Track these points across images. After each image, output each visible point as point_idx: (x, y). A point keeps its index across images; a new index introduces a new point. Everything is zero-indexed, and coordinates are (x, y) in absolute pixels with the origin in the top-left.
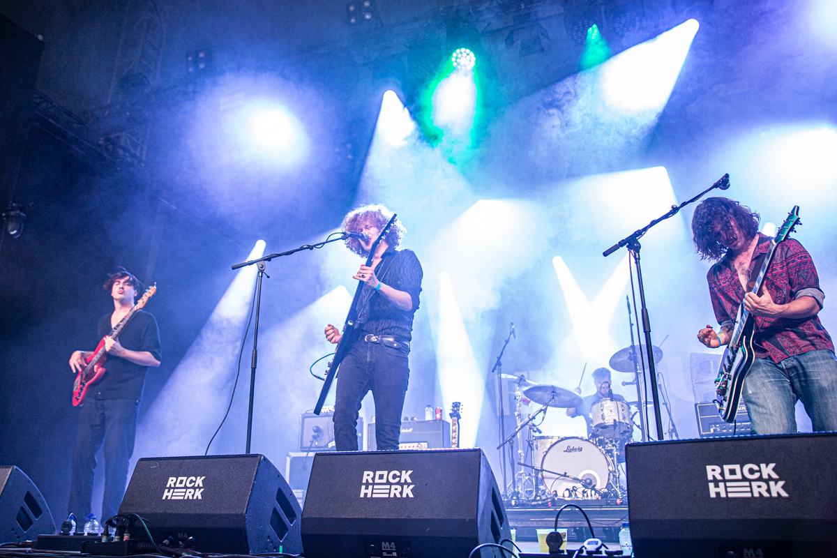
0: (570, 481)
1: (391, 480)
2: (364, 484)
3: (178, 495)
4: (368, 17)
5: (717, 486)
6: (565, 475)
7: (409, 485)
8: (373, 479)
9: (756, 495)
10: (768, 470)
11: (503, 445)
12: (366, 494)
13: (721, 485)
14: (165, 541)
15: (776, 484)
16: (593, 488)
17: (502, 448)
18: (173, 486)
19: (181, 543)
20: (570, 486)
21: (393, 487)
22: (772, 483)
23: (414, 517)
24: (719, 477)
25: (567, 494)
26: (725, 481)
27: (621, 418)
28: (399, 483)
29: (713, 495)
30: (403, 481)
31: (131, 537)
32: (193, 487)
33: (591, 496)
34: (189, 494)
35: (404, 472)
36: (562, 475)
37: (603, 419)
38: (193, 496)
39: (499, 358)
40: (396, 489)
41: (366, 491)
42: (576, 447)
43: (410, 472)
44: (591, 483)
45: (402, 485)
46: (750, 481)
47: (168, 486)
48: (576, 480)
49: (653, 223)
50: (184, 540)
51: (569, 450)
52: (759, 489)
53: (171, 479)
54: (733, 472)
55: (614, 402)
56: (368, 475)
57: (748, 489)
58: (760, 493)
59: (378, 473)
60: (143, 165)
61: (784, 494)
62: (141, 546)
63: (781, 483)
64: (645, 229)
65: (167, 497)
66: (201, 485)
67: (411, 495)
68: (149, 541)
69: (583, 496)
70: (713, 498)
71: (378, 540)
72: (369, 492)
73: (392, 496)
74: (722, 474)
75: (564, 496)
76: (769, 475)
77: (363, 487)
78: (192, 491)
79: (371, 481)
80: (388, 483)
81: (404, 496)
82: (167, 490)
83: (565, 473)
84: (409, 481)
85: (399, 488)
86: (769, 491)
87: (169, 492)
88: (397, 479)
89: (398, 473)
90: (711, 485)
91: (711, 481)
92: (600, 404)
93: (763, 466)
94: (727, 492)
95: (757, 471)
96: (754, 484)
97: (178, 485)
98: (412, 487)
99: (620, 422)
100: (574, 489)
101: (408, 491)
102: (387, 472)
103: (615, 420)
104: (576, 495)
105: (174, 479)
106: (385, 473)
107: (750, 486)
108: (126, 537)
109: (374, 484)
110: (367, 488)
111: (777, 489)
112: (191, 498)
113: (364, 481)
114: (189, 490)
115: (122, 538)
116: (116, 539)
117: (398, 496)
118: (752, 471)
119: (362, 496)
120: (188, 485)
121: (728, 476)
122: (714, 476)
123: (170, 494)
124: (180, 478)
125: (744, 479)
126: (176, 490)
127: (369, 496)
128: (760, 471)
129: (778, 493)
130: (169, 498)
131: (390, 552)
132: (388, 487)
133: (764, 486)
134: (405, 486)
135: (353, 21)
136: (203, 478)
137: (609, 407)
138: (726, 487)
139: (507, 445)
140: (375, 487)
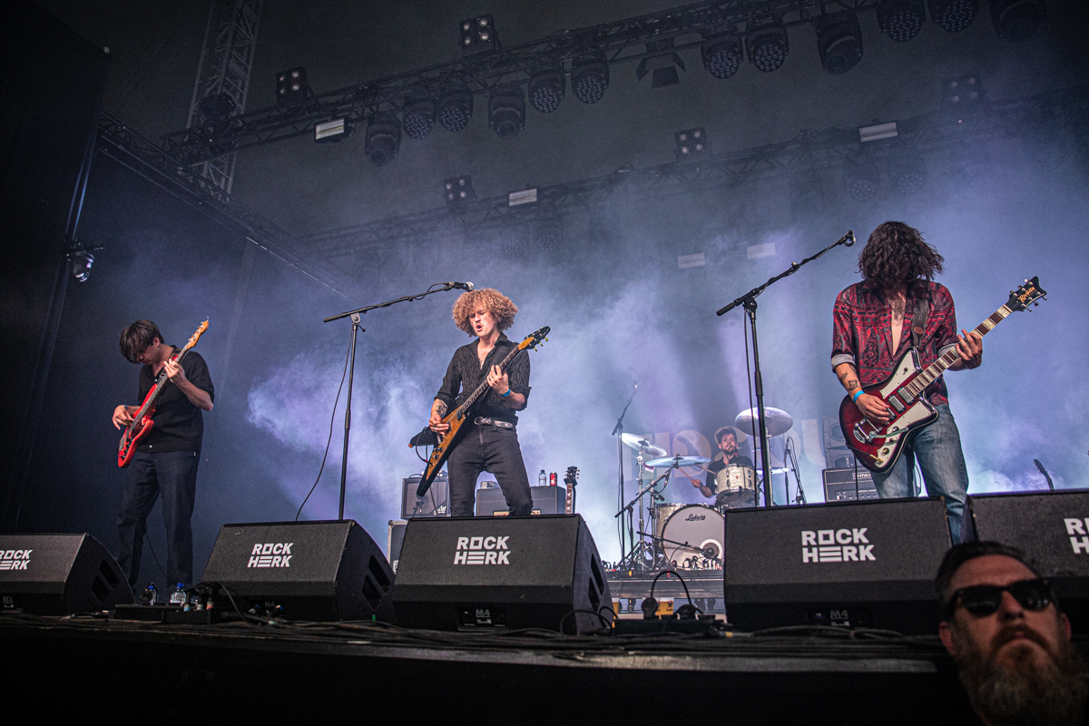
0: (691, 551)
1: (487, 547)
2: (458, 551)
3: (264, 563)
4: (484, 37)
5: (810, 551)
6: (686, 544)
7: (505, 551)
8: (468, 545)
9: (846, 559)
10: (859, 535)
11: (622, 512)
12: (460, 561)
13: (815, 550)
14: (252, 610)
15: (865, 548)
16: (715, 558)
17: (620, 516)
18: (259, 553)
19: (268, 612)
20: (691, 555)
21: (489, 553)
22: (861, 548)
23: (508, 584)
24: (813, 543)
25: (687, 564)
26: (818, 546)
27: (747, 485)
28: (494, 550)
29: (806, 560)
30: (498, 547)
31: (214, 605)
32: (280, 555)
33: (712, 566)
34: (276, 562)
35: (500, 538)
36: (682, 545)
37: (729, 486)
38: (280, 563)
39: (620, 420)
40: (491, 556)
41: (461, 558)
42: (699, 515)
43: (507, 538)
44: (713, 553)
45: (498, 551)
46: (842, 545)
47: (254, 553)
48: (697, 550)
49: (772, 281)
50: (271, 609)
51: (691, 518)
52: (849, 554)
53: (256, 545)
54: (826, 537)
55: (741, 468)
56: (463, 541)
57: (839, 554)
58: (850, 557)
59: (473, 539)
60: (228, 199)
61: (872, 558)
62: (226, 614)
63: (870, 547)
64: (763, 287)
65: (253, 564)
66: (289, 552)
67: (507, 562)
68: (234, 610)
69: (704, 566)
70: (806, 563)
71: (473, 607)
72: (463, 558)
73: (487, 562)
74: (816, 539)
75: (683, 566)
76: (860, 540)
77: (458, 553)
78: (280, 558)
79: (465, 548)
80: (483, 549)
81: (500, 562)
82: (252, 558)
83: (687, 543)
84: (505, 547)
85: (495, 554)
86: (858, 555)
87: (254, 559)
88: (493, 546)
89: (494, 540)
90: (805, 550)
91: (805, 547)
92: (725, 470)
93: (855, 531)
94: (819, 557)
95: (849, 536)
96: (845, 549)
97: (264, 552)
98: (508, 553)
99: (746, 489)
100: (695, 559)
101: (504, 558)
102: (482, 538)
103: (740, 487)
104: (696, 565)
105: (261, 546)
106: (481, 539)
107: (842, 551)
108: (209, 605)
109: (468, 550)
110: (461, 555)
111: (866, 553)
112: (278, 565)
113: (459, 548)
114: (276, 557)
115: (205, 606)
116: (199, 607)
117: (494, 562)
118: (844, 536)
119: (456, 562)
120: (275, 552)
121: (821, 541)
122: (808, 542)
123: (256, 562)
124: (266, 545)
125: (837, 544)
126: (262, 558)
127: (463, 563)
128: (852, 536)
129: (866, 557)
130: (255, 566)
131: (485, 619)
132: (483, 553)
133: (854, 550)
134: (501, 553)
135: (468, 42)
136: (291, 544)
137: (735, 473)
138: (819, 552)
139: (626, 512)
140: (470, 553)
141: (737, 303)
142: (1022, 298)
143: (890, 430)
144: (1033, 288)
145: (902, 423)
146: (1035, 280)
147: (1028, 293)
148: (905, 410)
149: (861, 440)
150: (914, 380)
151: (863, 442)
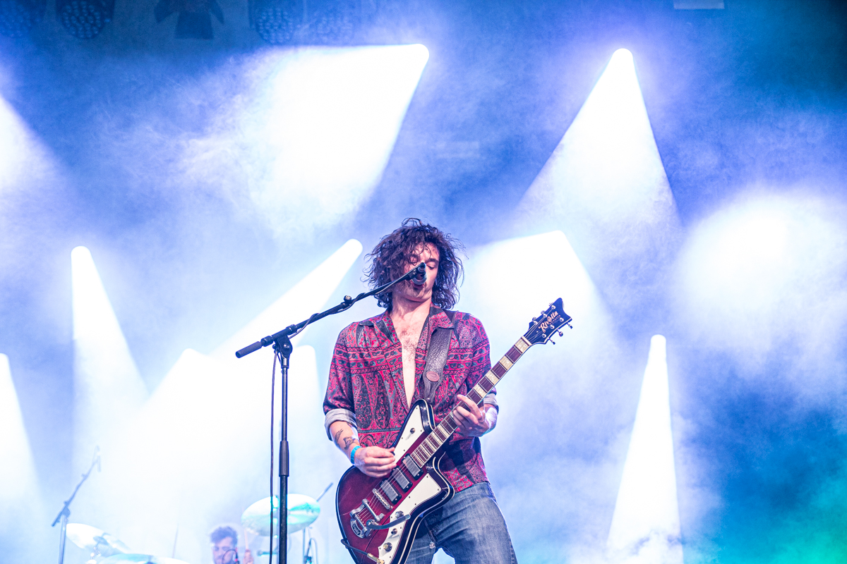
49: (316, 318)
141: (265, 342)
142: (544, 327)
143: (393, 517)
144: (556, 313)
145: (407, 507)
146: (559, 303)
147: (550, 319)
148: (411, 487)
149: (359, 534)
150: (421, 445)
151: (361, 536)
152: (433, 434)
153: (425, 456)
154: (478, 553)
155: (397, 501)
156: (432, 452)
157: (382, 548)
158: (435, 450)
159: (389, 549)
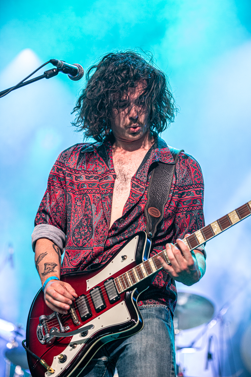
148: (104, 309)
149: (41, 340)
150: (127, 272)
151: (42, 342)
152: (142, 265)
153: (127, 284)
154: (136, 368)
155: (87, 318)
156: (134, 282)
157: (56, 359)
158: (138, 281)
159: (63, 360)
